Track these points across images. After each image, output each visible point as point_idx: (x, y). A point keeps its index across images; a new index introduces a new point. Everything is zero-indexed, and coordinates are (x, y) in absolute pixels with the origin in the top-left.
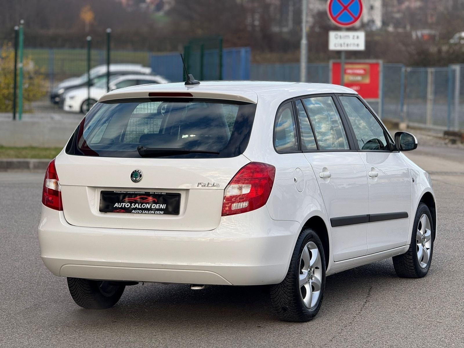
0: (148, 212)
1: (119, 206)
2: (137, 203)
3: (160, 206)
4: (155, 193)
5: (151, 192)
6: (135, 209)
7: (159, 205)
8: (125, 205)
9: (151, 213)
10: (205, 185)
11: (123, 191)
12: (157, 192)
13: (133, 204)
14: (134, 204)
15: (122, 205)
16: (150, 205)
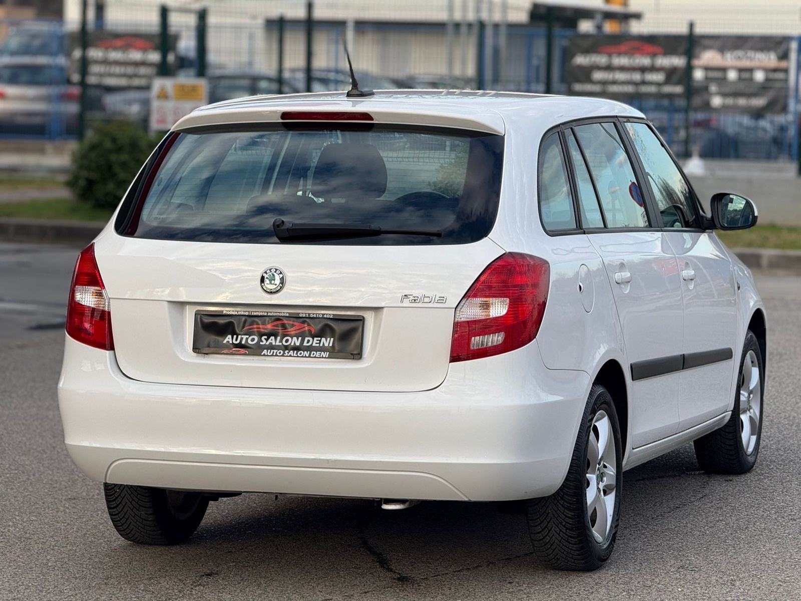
3: (320, 341)
5: (303, 313)
7: (319, 339)
10: (416, 298)
12: (314, 314)
13: (263, 338)
14: (266, 337)
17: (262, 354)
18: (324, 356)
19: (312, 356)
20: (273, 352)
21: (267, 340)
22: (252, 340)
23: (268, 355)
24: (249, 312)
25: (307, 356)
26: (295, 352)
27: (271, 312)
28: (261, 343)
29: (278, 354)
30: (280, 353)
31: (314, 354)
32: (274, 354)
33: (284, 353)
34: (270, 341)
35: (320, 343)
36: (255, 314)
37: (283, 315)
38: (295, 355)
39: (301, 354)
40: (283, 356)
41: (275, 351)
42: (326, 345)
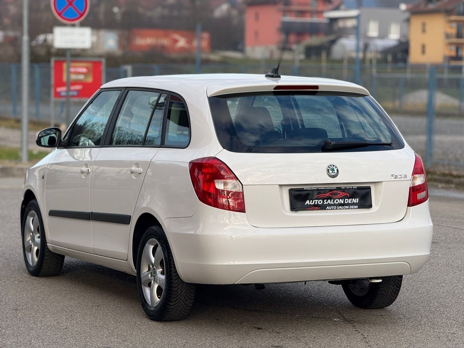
0: (343, 207)
1: (311, 204)
2: (329, 199)
3: (352, 200)
4: (346, 187)
5: (343, 186)
6: (329, 205)
7: (352, 199)
8: (318, 202)
9: (346, 209)
10: (396, 176)
11: (314, 187)
12: (348, 187)
13: (325, 201)
14: (326, 200)
15: (315, 202)
16: (343, 200)
17: (327, 209)
18: (356, 208)
19: (350, 208)
20: (332, 207)
21: (327, 202)
22: (320, 202)
23: (329, 209)
24: (317, 188)
25: (348, 208)
26: (342, 207)
27: (328, 187)
28: (324, 203)
29: (334, 208)
30: (335, 208)
31: (351, 207)
32: (332, 208)
33: (337, 208)
34: (328, 202)
35: (352, 201)
36: (320, 189)
37: (333, 188)
38: (342, 208)
39: (345, 207)
40: (336, 209)
41: (333, 207)
42: (355, 202)
